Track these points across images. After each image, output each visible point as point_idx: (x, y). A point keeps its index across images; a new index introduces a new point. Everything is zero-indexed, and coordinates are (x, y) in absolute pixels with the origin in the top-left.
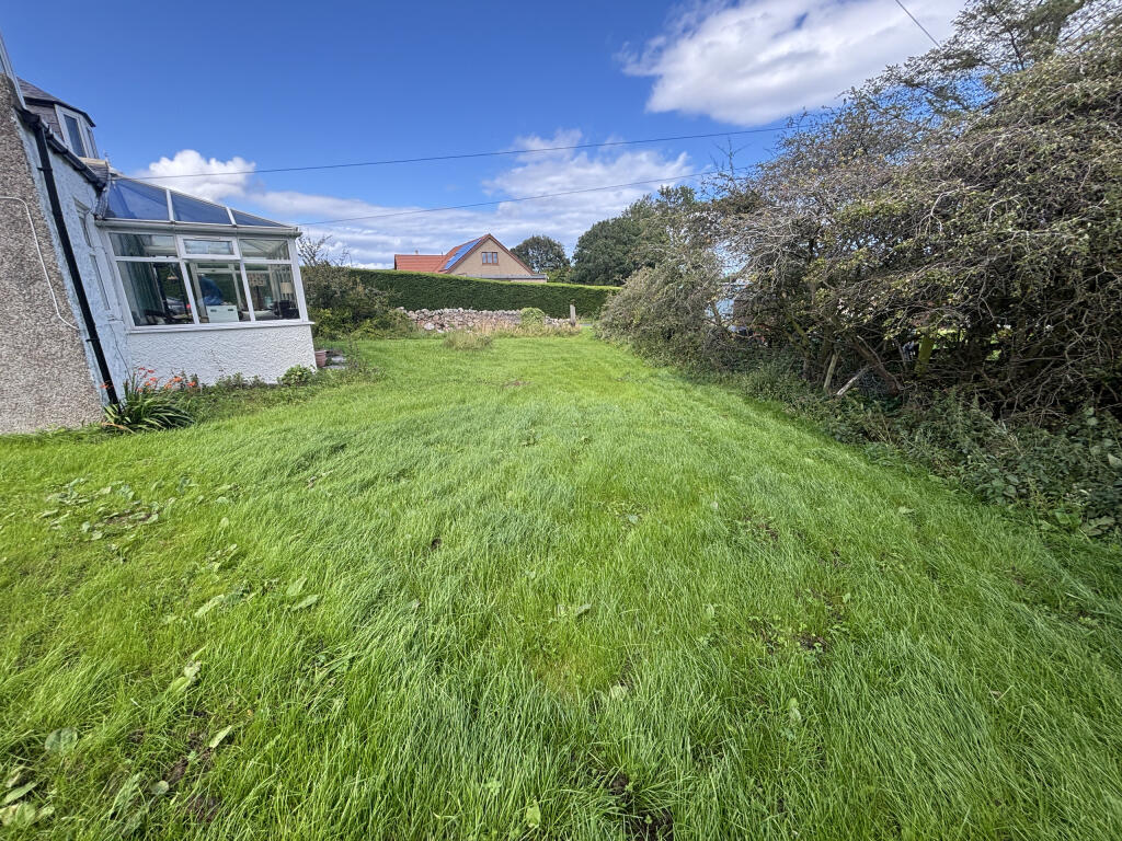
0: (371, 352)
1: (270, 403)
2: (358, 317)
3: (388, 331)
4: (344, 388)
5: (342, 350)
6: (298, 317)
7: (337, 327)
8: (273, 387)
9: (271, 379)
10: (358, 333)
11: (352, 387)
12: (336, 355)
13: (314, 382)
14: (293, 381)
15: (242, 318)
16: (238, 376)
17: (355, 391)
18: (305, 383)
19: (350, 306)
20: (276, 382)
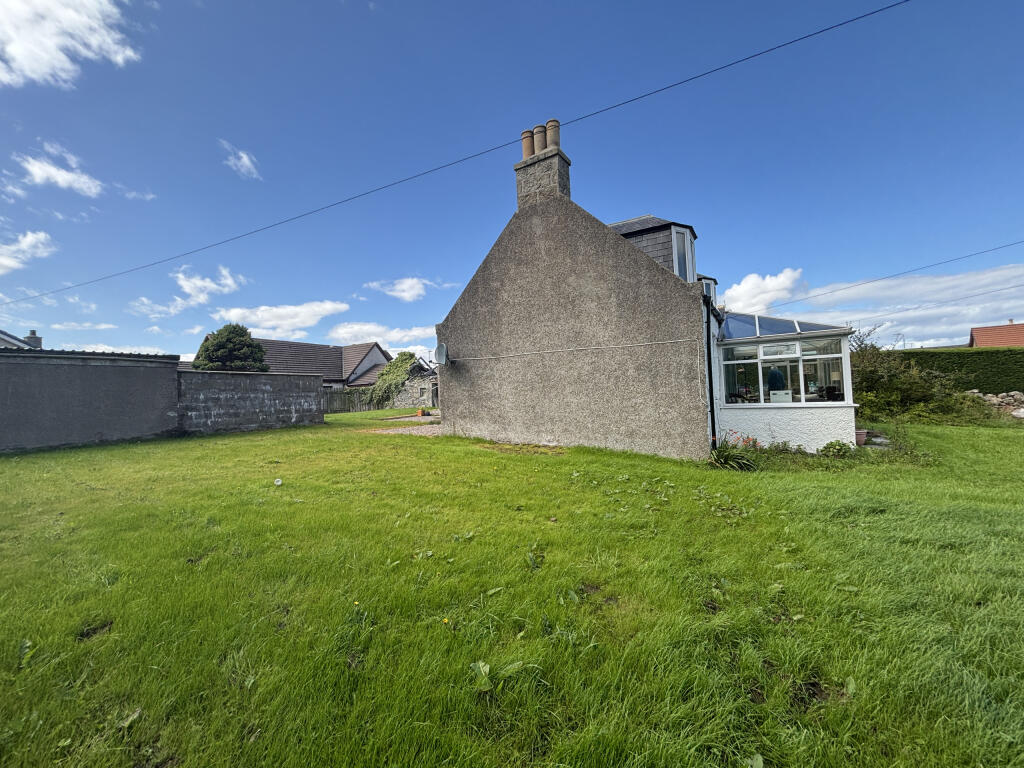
0: (922, 437)
1: (811, 468)
2: (907, 400)
3: (949, 416)
4: (884, 467)
5: (884, 433)
6: (843, 399)
7: (880, 410)
8: (812, 455)
9: (811, 449)
10: (906, 417)
11: (894, 467)
12: (877, 436)
13: (853, 457)
14: (831, 453)
15: (795, 400)
16: (785, 443)
17: (899, 471)
18: (843, 456)
19: (897, 389)
20: (815, 452)
